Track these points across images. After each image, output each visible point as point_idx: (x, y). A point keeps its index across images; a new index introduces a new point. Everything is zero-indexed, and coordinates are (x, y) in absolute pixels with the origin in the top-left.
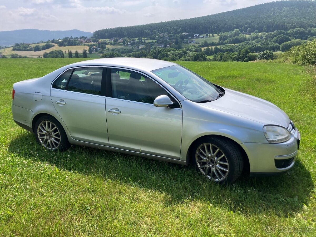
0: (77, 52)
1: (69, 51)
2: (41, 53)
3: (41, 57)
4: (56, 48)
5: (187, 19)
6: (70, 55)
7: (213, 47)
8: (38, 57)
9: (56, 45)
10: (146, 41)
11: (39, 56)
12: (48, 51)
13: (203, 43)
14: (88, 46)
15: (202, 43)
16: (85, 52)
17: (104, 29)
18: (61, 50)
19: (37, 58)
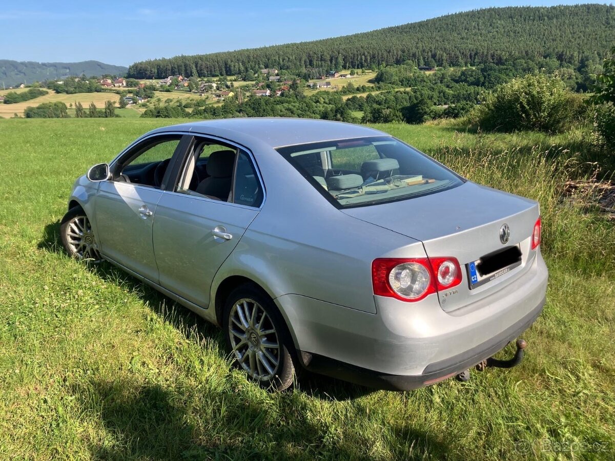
0: (93, 105)
1: (77, 104)
2: (21, 108)
3: (19, 116)
4: (51, 98)
5: (314, 41)
6: (80, 111)
7: (365, 95)
8: (14, 116)
9: (52, 92)
10: (234, 82)
11: (16, 115)
12: (34, 103)
13: (345, 87)
14: (118, 93)
15: (343, 87)
16: (110, 105)
17: (151, 61)
18: (63, 102)
19: (11, 118)
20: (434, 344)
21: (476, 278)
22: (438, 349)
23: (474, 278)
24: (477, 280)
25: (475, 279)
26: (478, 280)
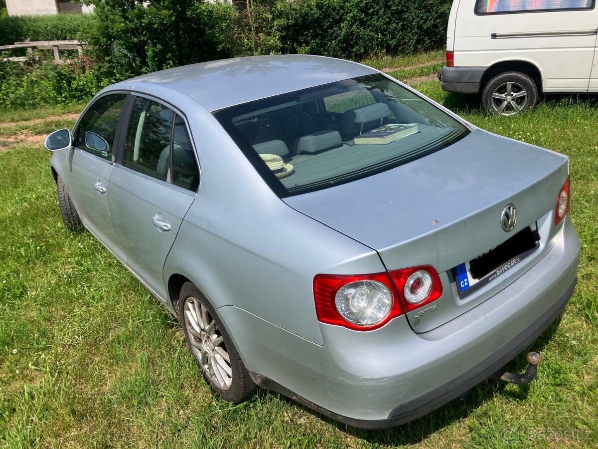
20: (401, 383)
21: (468, 282)
22: (408, 387)
23: (464, 283)
24: (468, 285)
25: (466, 284)
26: (471, 285)
